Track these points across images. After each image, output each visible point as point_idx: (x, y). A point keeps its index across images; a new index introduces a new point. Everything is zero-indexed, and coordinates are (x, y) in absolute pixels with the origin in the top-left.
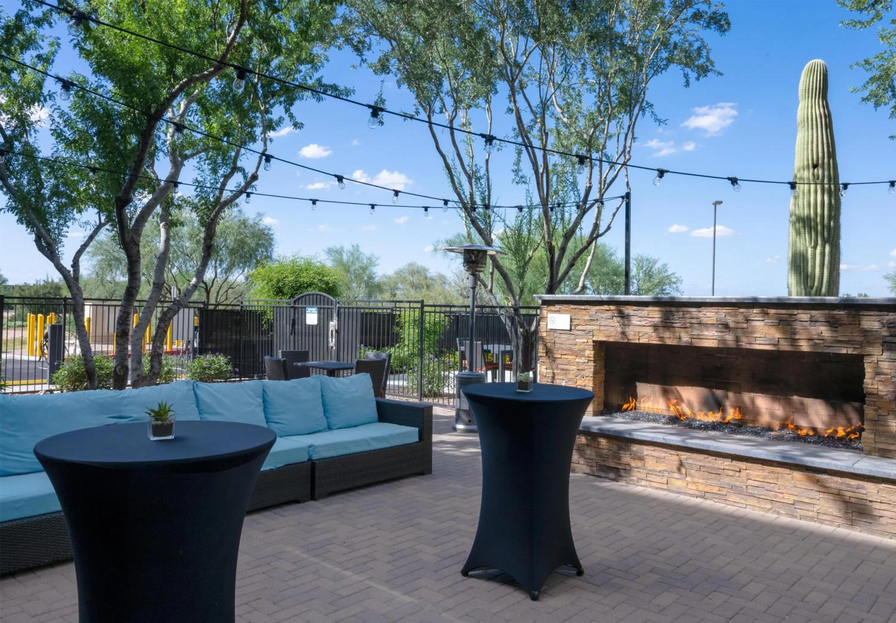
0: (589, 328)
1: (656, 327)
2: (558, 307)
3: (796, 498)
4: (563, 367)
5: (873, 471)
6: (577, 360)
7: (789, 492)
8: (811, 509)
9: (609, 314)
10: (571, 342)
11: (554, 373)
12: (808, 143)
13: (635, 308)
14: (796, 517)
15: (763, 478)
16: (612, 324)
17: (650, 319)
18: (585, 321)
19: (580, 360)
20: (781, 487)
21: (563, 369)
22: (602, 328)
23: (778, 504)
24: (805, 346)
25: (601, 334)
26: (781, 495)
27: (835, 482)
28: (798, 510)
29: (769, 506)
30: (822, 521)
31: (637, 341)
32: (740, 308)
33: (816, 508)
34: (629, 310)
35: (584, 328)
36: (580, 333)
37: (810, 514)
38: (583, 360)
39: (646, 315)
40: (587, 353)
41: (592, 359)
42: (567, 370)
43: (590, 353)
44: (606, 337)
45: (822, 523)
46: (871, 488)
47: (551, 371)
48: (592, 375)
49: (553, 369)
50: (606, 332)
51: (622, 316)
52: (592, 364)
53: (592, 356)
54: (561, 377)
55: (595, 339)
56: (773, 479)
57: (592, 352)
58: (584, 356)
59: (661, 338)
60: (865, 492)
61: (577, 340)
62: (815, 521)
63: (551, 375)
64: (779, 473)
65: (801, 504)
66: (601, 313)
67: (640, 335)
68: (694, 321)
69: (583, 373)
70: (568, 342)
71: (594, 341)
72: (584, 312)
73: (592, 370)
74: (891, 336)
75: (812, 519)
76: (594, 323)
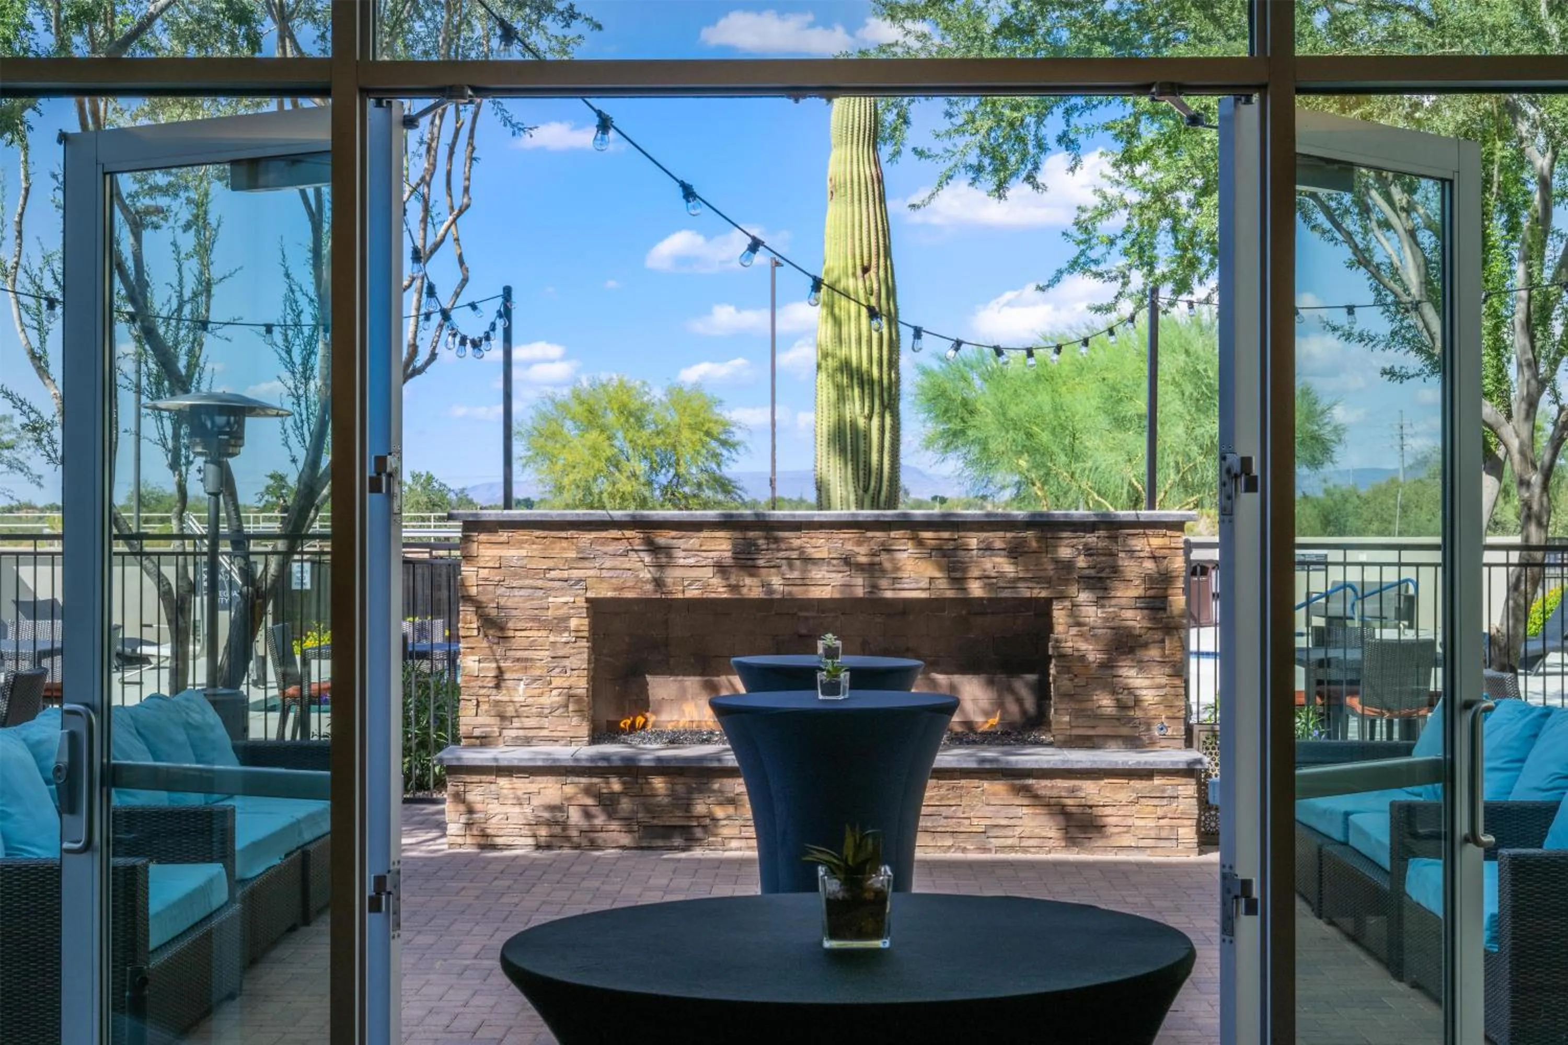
0: (576, 574)
1: (721, 568)
2: (504, 536)
3: (988, 822)
4: (519, 654)
5: (1095, 762)
6: (552, 639)
7: (979, 814)
8: (1011, 834)
9: (622, 547)
10: (536, 603)
11: (499, 668)
12: (853, 225)
13: (673, 533)
14: (989, 850)
15: (939, 800)
16: (628, 566)
17: (704, 554)
18: (566, 559)
19: (558, 639)
20: (967, 809)
21: (518, 660)
22: (605, 573)
23: (963, 836)
24: (976, 589)
25: (605, 585)
26: (967, 822)
27: (1043, 786)
28: (992, 840)
29: (949, 842)
30: (1025, 849)
31: (680, 596)
32: (868, 530)
33: (1018, 831)
34: (663, 538)
35: (565, 574)
36: (557, 584)
37: (1009, 842)
38: (565, 637)
39: (697, 547)
40: (573, 623)
41: (586, 634)
42: (527, 660)
43: (579, 622)
44: (615, 590)
45: (1027, 852)
46: (1090, 790)
47: (494, 665)
48: (585, 666)
49: (497, 661)
50: (614, 581)
51: (654, 548)
52: (584, 643)
53: (587, 628)
54: (516, 676)
55: (590, 595)
56: (955, 798)
57: (586, 621)
58: (567, 629)
59: (734, 588)
60: (1083, 795)
61: (551, 599)
62: (1016, 852)
63: (493, 674)
64: (962, 787)
65: (995, 830)
66: (603, 544)
67: (686, 583)
68: (794, 555)
69: (566, 662)
70: (528, 604)
71: (588, 600)
72: (565, 544)
73: (585, 656)
74: (1089, 568)
75: (1012, 848)
76: (587, 564)
